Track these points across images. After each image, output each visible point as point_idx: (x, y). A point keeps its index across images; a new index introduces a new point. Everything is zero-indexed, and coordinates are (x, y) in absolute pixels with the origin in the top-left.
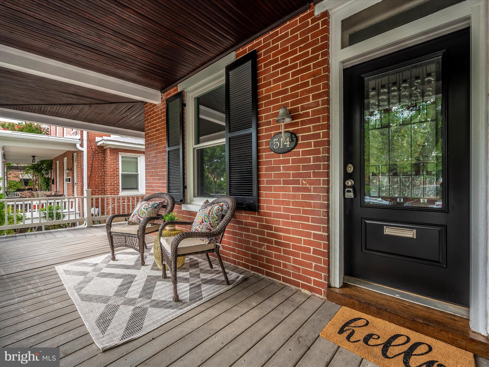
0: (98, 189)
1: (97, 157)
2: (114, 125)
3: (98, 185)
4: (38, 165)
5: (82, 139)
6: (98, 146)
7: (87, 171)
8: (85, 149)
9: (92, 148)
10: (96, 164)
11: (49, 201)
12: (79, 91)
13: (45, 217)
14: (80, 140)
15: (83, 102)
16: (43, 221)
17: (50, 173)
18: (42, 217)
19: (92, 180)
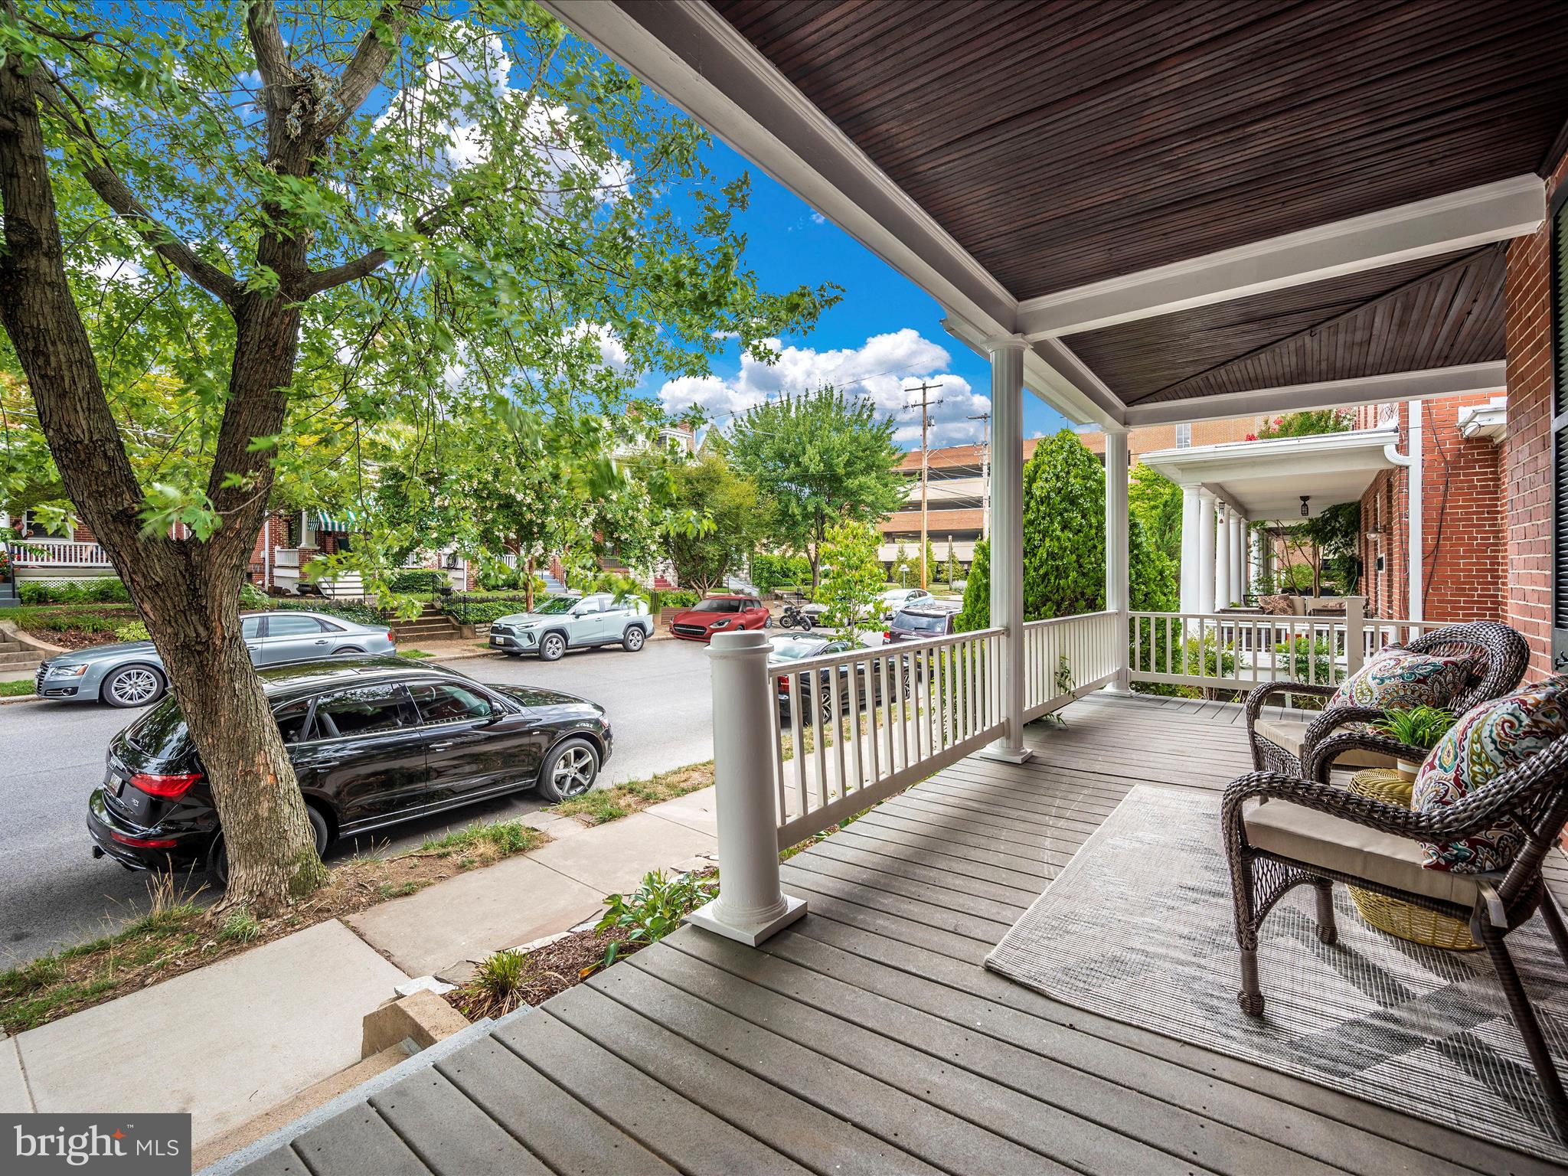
0: (1468, 596)
1: (1462, 481)
2: (1446, 361)
3: (1464, 583)
4: (1325, 521)
5: (1403, 429)
6: (1468, 440)
7: (1423, 533)
8: (1414, 461)
9: (1441, 453)
10: (1458, 507)
11: (1317, 627)
12: (1254, 309)
13: (1287, 670)
14: (1396, 431)
15: (1286, 330)
16: (1282, 678)
17: (1356, 542)
18: (1279, 670)
19: (1441, 564)
